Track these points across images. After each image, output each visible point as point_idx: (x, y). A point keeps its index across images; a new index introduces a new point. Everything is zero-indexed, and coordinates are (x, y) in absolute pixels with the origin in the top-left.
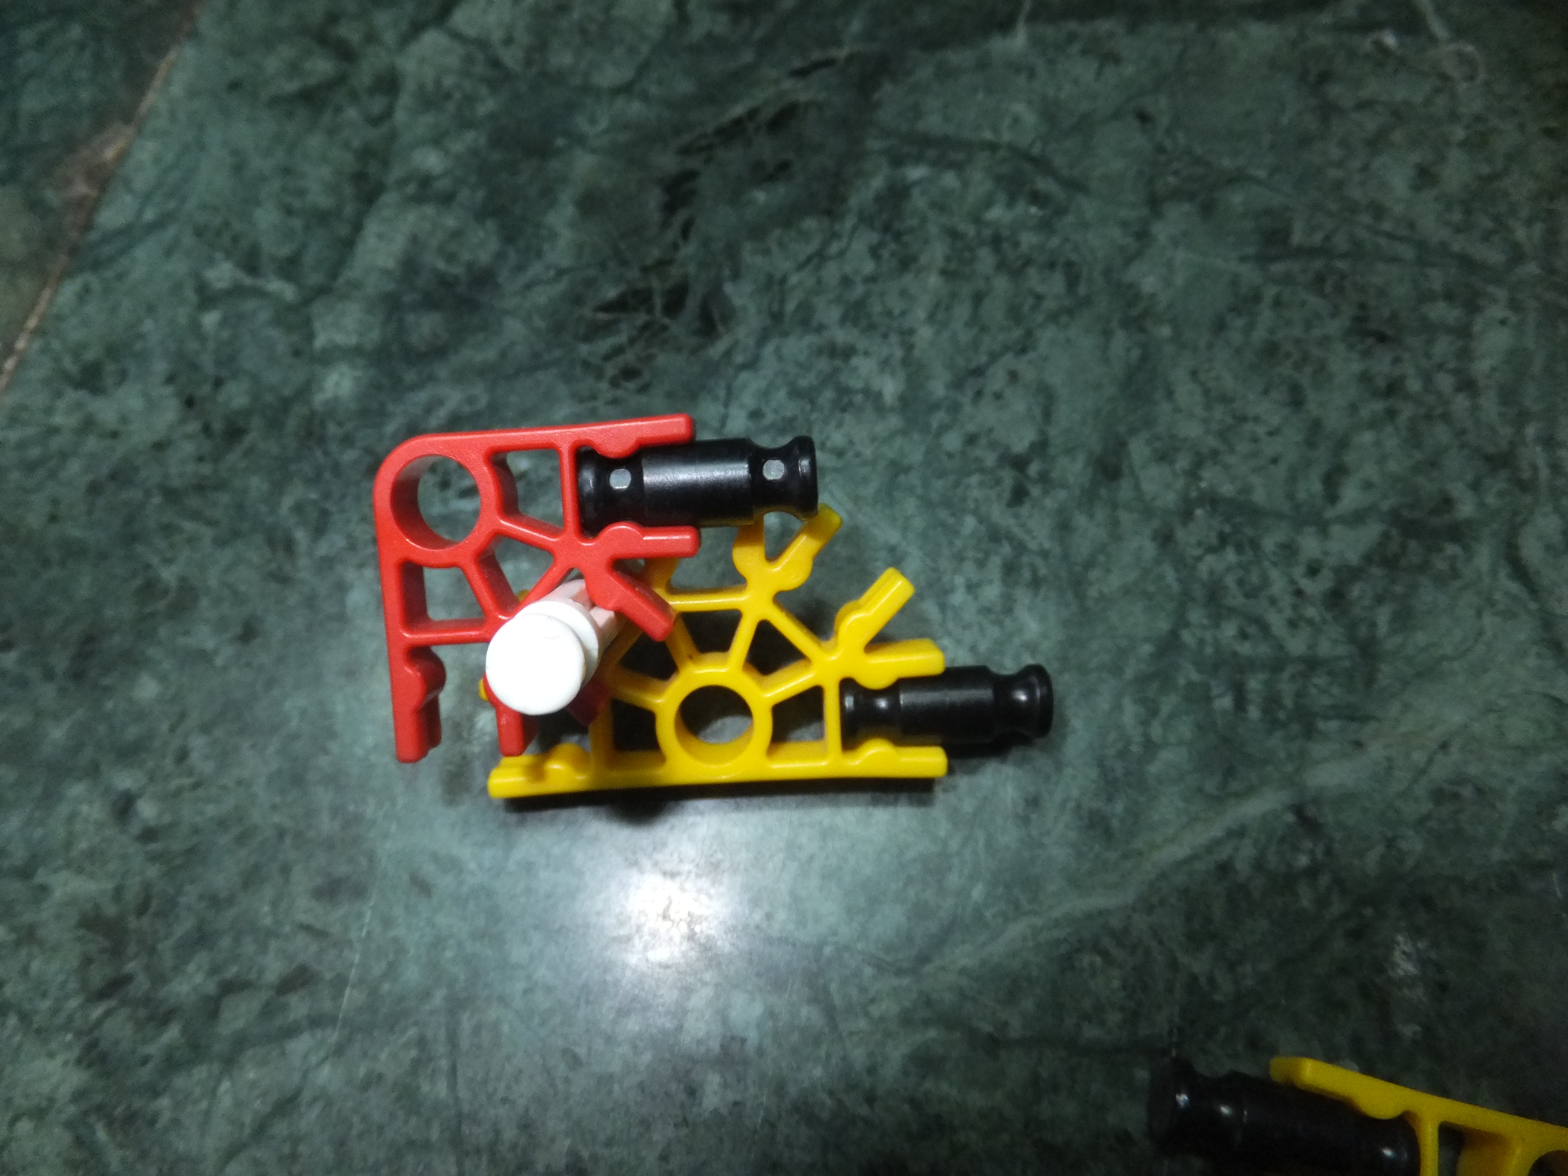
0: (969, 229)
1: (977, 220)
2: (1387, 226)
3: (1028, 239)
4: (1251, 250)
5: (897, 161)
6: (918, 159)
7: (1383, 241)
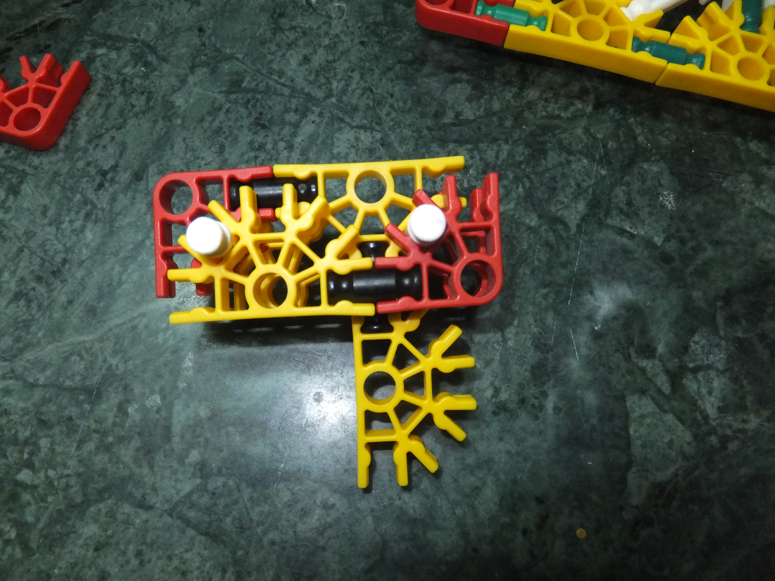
0: (114, 77)
1: (119, 73)
2: (282, 81)
3: (137, 81)
4: (224, 89)
5: (95, 46)
6: (102, 45)
7: (279, 86)
